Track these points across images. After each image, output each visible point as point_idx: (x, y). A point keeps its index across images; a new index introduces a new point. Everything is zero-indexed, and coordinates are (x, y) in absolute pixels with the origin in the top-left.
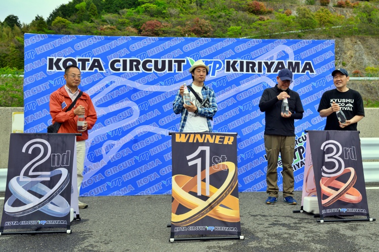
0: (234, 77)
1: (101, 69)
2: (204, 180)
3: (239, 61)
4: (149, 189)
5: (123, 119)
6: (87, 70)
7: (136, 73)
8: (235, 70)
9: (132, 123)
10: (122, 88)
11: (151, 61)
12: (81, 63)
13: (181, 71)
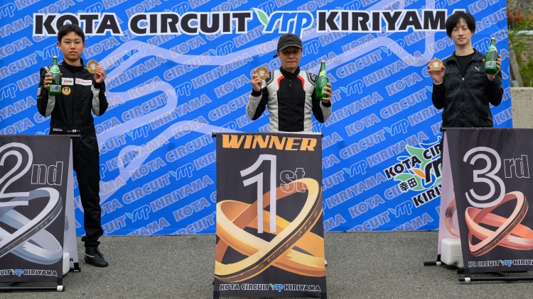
0: (332, 39)
1: (116, 31)
2: (267, 208)
3: (340, 12)
4: (192, 224)
5: (152, 111)
6: (94, 33)
7: (172, 36)
8: (333, 27)
9: (165, 118)
10: (149, 61)
11: (195, 16)
12: (84, 21)
13: (244, 30)
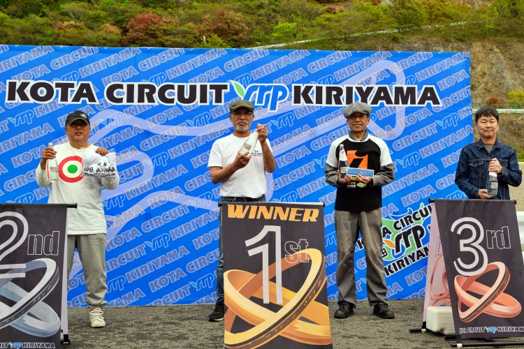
0: (307, 112)
1: (92, 99)
2: (273, 280)
3: (314, 86)
4: (168, 295)
5: (127, 180)
6: (70, 101)
7: (148, 106)
8: (308, 100)
9: (141, 188)
10: (125, 130)
11: (172, 87)
12: (60, 89)
13: (221, 102)
